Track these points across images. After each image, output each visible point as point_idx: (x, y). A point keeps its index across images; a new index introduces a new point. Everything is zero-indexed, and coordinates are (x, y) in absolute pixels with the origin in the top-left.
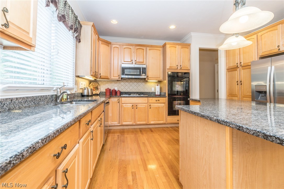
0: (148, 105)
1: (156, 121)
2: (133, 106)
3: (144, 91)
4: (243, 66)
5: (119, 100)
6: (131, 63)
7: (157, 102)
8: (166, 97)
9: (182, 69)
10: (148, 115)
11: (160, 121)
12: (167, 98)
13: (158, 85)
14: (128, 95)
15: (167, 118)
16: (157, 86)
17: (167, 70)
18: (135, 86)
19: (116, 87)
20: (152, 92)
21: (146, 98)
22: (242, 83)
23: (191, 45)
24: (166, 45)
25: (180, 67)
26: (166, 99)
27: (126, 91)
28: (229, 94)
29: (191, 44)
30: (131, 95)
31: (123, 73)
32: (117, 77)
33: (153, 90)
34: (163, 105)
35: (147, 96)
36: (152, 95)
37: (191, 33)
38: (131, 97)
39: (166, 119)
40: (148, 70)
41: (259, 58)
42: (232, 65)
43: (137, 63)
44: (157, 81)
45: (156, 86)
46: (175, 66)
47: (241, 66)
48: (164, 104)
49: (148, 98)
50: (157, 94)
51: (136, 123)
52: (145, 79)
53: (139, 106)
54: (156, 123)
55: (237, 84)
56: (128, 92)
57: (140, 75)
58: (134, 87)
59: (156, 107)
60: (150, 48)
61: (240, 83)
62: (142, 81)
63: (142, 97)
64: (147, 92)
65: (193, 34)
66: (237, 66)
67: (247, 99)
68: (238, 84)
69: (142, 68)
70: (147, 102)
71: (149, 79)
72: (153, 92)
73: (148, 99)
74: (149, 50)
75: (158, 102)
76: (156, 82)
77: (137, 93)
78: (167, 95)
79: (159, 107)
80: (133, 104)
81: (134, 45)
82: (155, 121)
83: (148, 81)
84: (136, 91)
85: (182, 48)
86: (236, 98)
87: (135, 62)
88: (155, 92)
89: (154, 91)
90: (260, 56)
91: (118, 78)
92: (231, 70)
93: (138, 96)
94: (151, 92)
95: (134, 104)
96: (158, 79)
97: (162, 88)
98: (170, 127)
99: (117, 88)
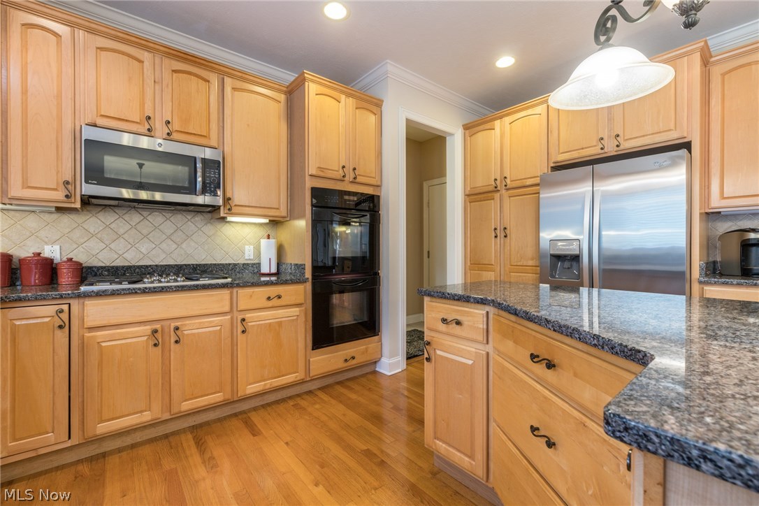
0: (232, 318)
1: (269, 379)
2: (159, 335)
3: (209, 261)
4: (511, 186)
5: (65, 316)
6: (144, 129)
7: (270, 304)
8: (305, 281)
9: (358, 180)
10: (232, 361)
11: (283, 376)
12: (309, 286)
13: (269, 237)
14: (125, 286)
15: (311, 359)
16: (264, 242)
17: (307, 178)
18: (169, 237)
19: (54, 243)
20: (244, 264)
21: (225, 293)
22: (508, 232)
23: (384, 103)
24: (306, 83)
25: (352, 175)
26: (305, 288)
27: (119, 263)
28: (471, 264)
29: (383, 101)
30: (147, 283)
31: (94, 173)
32: (55, 190)
33: (248, 255)
34: (296, 311)
35: (229, 280)
36: (247, 276)
37: (388, 61)
38: (145, 291)
39: (307, 363)
40: (228, 172)
41: (552, 167)
42: (482, 182)
43: (175, 136)
44: (266, 221)
45: (262, 240)
46: (337, 169)
47: (506, 186)
48: (297, 309)
49: (235, 290)
50: (265, 269)
51: (175, 410)
52: (214, 209)
53: (191, 329)
54: (268, 386)
55: (493, 235)
56: (129, 267)
57: (191, 190)
58: (164, 246)
59: (270, 324)
60: (239, 84)
61: (503, 234)
62: (198, 218)
63: (205, 287)
64: (223, 262)
65: (391, 68)
66: (496, 187)
67: (520, 276)
68: (496, 237)
69: (204, 161)
70: (227, 308)
71: (235, 210)
72: (248, 264)
73: (231, 294)
74: (234, 89)
75: (276, 305)
76: (261, 225)
77: (178, 270)
78: (308, 274)
79: (280, 324)
80: (157, 326)
81: (158, 50)
82: (264, 380)
83: (230, 219)
84: (171, 262)
85: (356, 108)
86: (491, 273)
87: (168, 131)
88: (256, 261)
89: (252, 257)
90: (554, 163)
91: (59, 195)
92: (476, 197)
93: (183, 287)
94: (242, 261)
95: (163, 323)
96: (270, 214)
97: (286, 246)
98: (319, 389)
99: (57, 248)
